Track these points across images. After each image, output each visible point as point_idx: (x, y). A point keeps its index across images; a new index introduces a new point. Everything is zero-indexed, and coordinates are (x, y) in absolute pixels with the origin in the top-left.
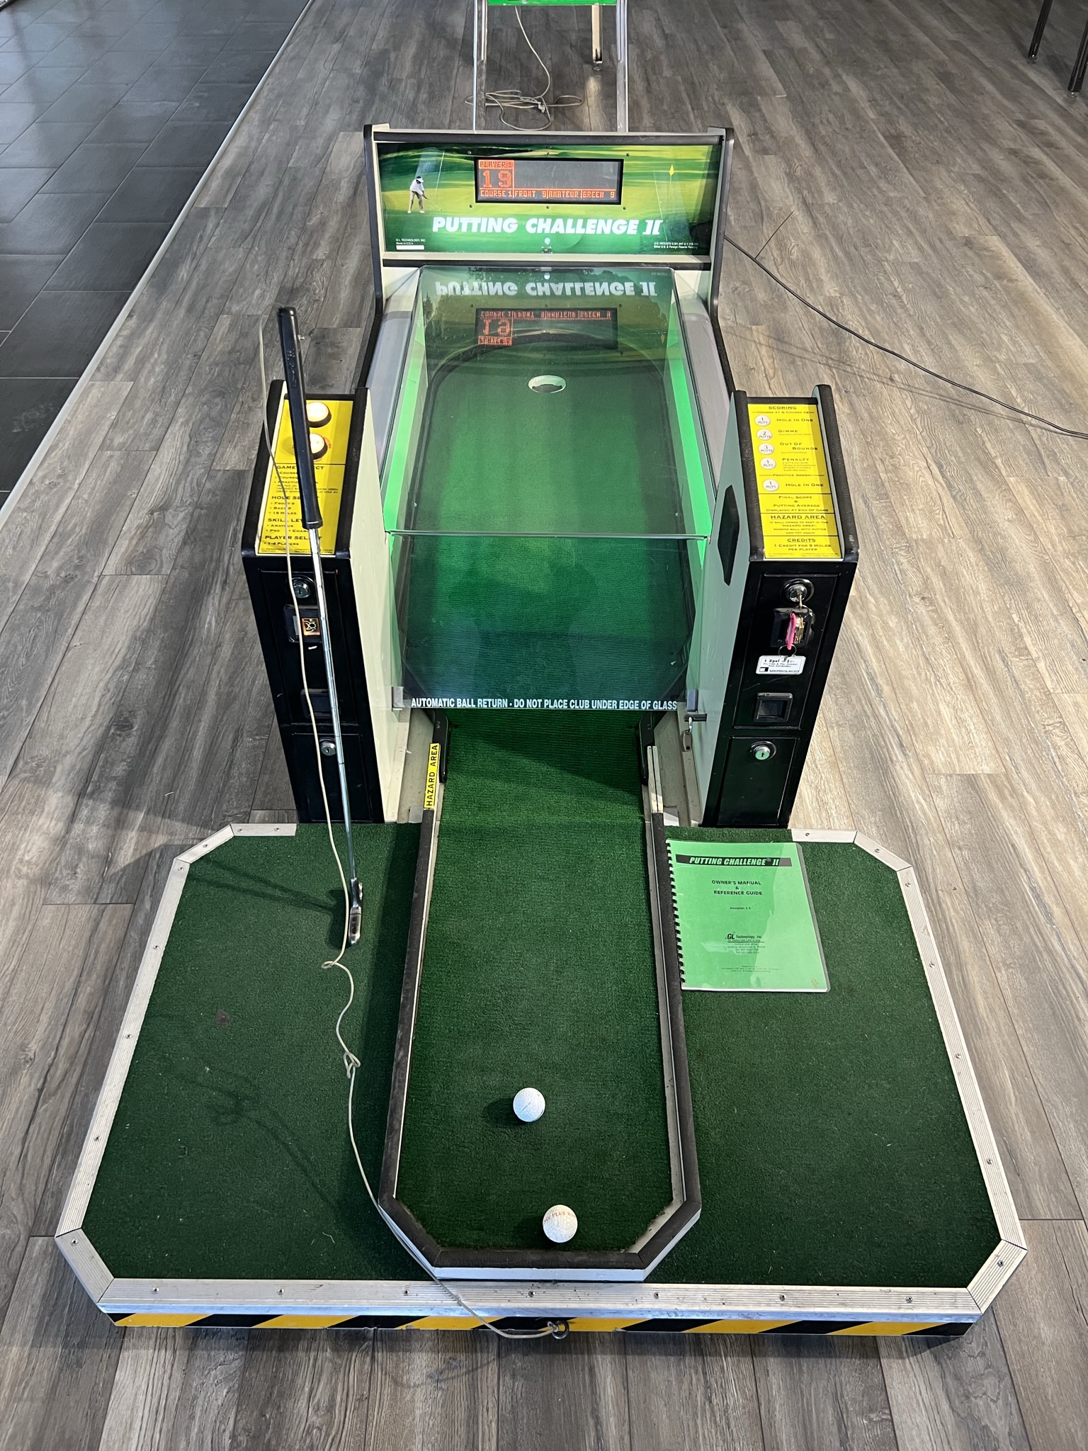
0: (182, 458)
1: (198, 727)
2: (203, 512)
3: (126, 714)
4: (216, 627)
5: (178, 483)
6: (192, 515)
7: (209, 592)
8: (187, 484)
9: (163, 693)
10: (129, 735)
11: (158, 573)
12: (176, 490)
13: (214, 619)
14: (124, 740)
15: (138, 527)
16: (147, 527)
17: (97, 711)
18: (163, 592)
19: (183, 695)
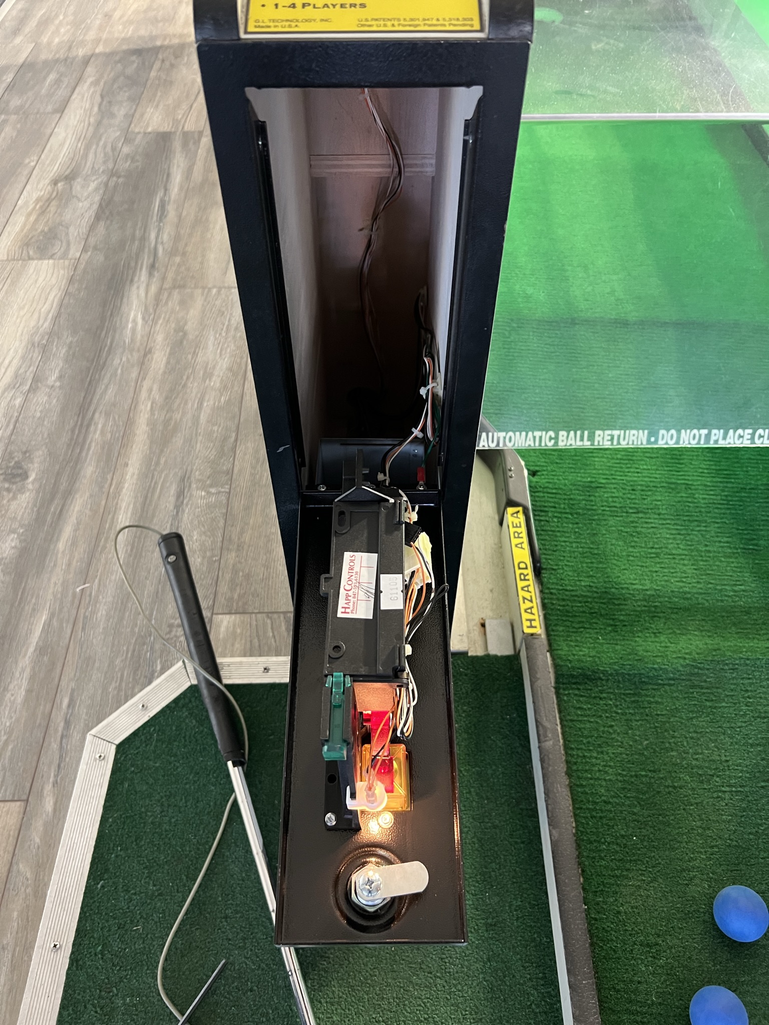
0: (92, 120)
1: (123, 476)
2: (121, 180)
3: (18, 456)
4: (143, 326)
5: (88, 148)
6: (106, 185)
7: (132, 281)
8: (99, 149)
9: (72, 423)
10: (22, 490)
11: (64, 256)
12: (86, 156)
13: (140, 316)
14: (14, 498)
15: (38, 200)
16: (49, 201)
18: (71, 281)
19: (100, 426)
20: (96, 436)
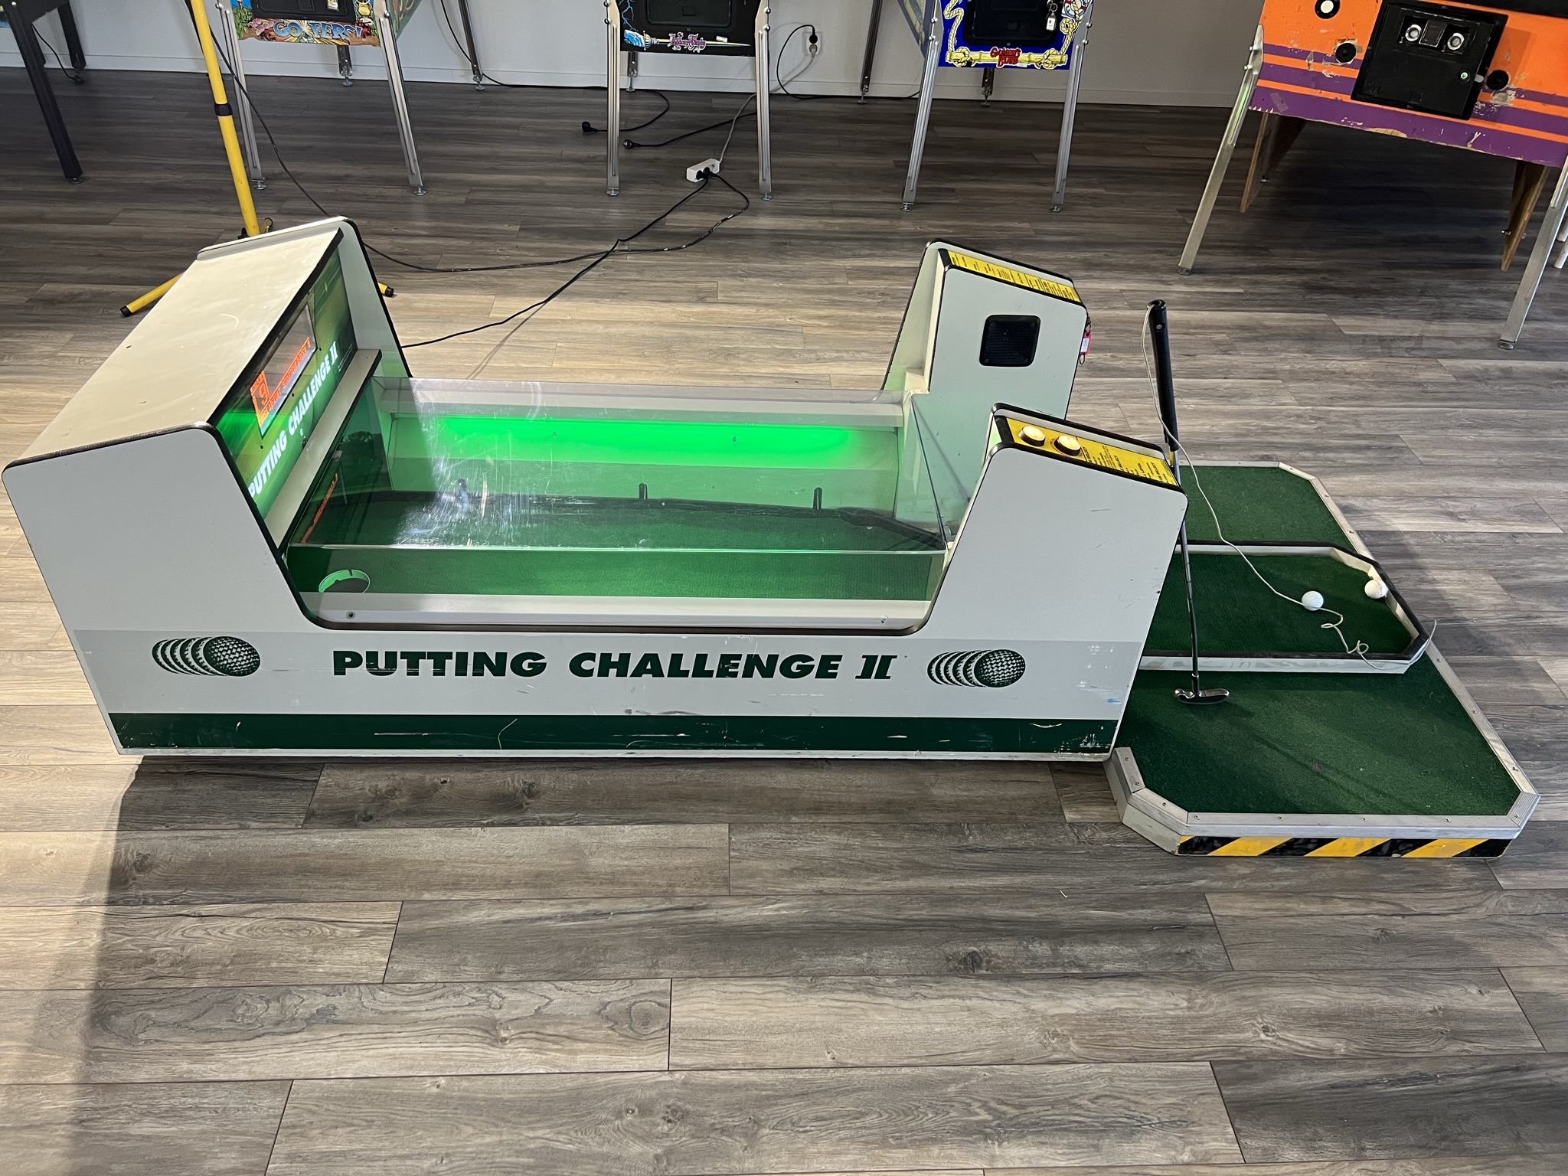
3: (954, 963)
4: (785, 902)
7: (715, 923)
9: (914, 932)
10: (986, 953)
11: (666, 994)
13: (772, 906)
14: (996, 956)
16: (546, 1035)
17: (953, 997)
18: (710, 978)
19: (912, 913)
20: (924, 912)
